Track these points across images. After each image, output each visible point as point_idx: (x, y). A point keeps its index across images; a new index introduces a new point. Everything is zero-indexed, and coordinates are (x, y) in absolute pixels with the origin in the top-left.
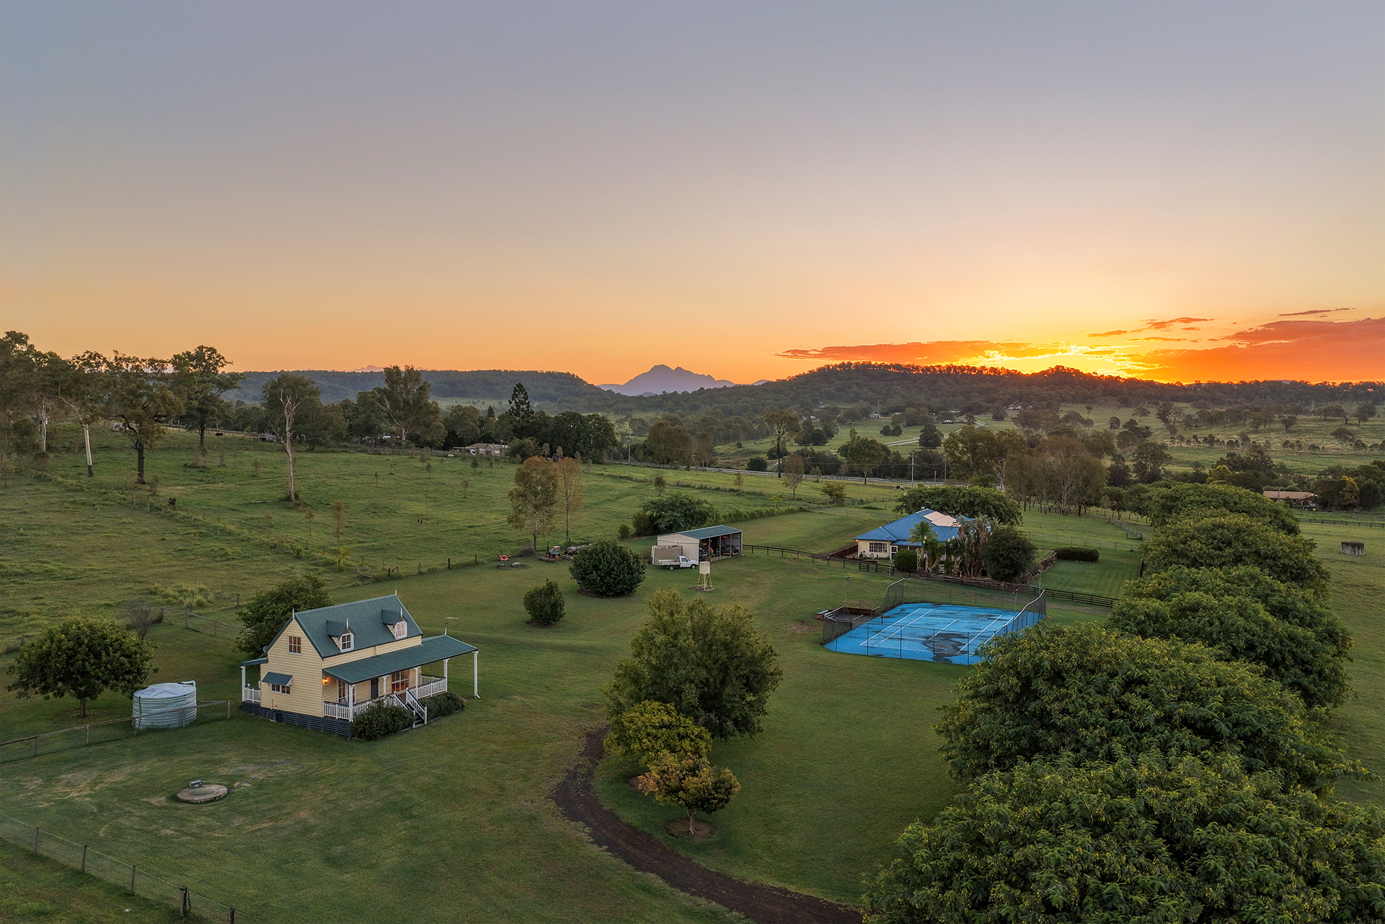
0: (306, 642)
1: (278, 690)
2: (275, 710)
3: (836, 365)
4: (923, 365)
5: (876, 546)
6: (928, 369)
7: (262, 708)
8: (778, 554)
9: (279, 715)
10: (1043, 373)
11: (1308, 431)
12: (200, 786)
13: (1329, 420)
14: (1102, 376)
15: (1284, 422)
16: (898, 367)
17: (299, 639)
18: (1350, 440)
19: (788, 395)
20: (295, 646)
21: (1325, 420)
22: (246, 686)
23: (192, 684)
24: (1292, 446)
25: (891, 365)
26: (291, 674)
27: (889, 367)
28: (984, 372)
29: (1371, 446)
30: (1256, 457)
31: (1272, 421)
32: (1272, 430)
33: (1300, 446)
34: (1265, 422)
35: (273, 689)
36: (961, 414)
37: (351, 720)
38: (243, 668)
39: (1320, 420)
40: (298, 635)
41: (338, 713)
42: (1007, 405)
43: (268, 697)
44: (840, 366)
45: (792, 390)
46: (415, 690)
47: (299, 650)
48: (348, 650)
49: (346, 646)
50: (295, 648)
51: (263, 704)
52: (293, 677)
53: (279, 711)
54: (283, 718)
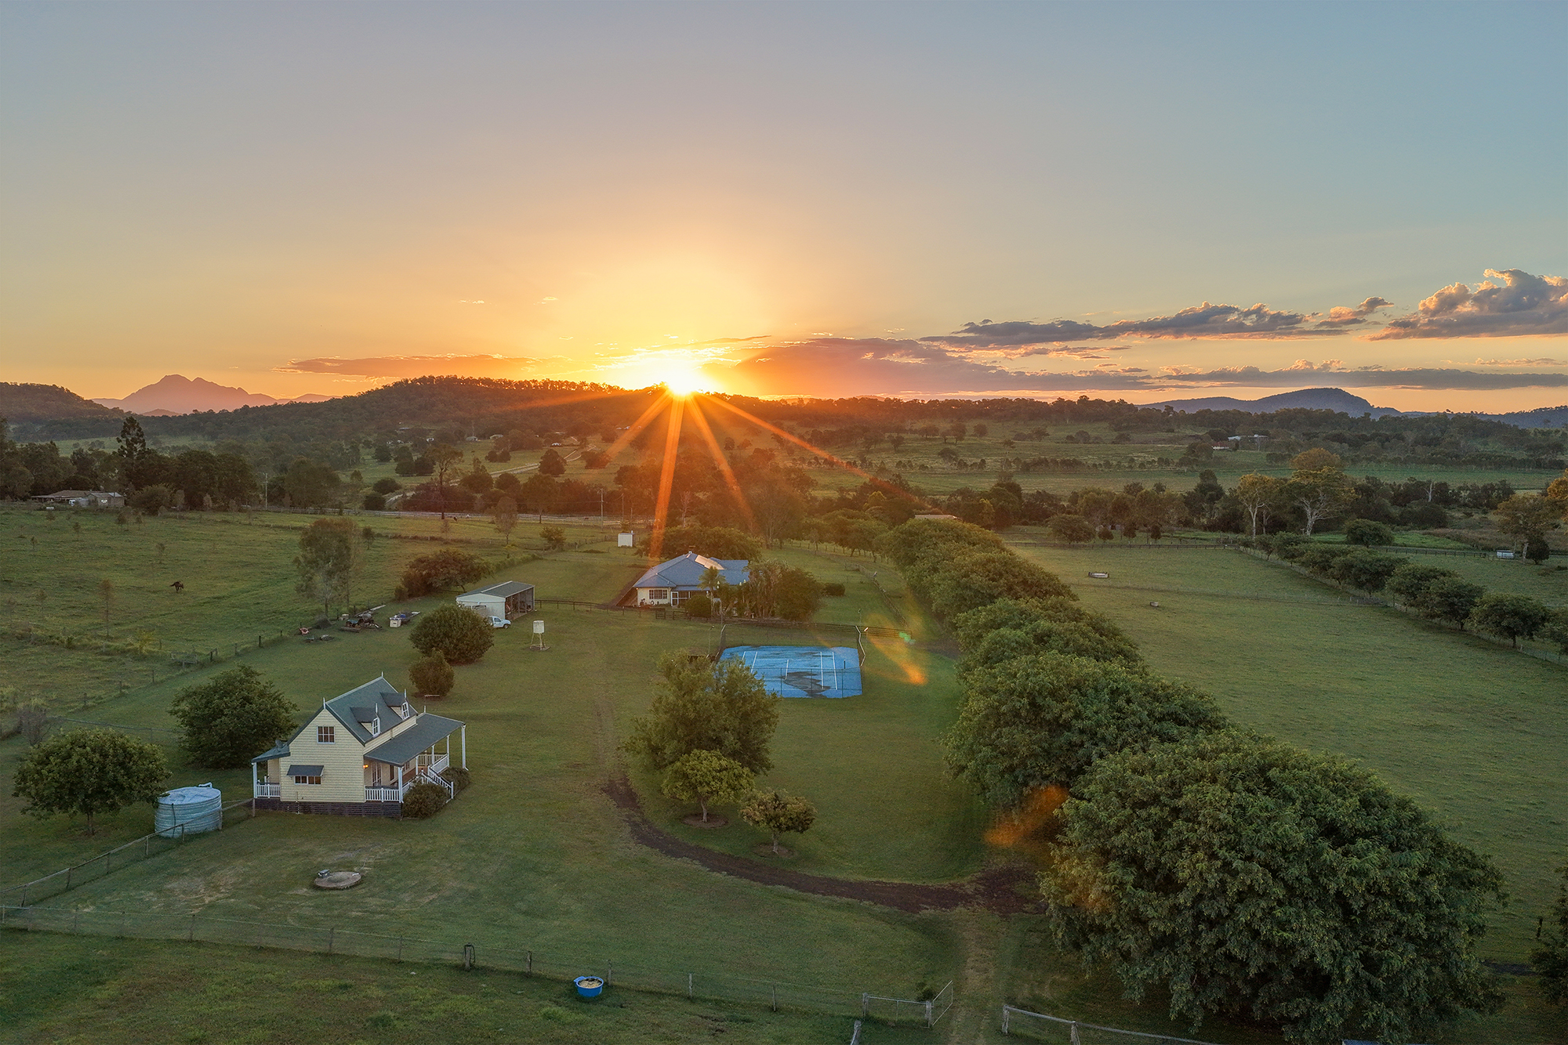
0: (341, 732)
1: (304, 781)
2: (300, 803)
4: (515, 379)
5: (657, 593)
6: (521, 384)
7: (282, 803)
8: (569, 607)
9: (306, 807)
10: (647, 389)
11: (915, 451)
13: (930, 439)
15: (893, 441)
17: (332, 728)
18: (954, 460)
20: (326, 735)
21: (927, 439)
22: (259, 783)
23: (209, 786)
24: (904, 466)
25: (480, 380)
26: (322, 764)
28: (585, 388)
29: (971, 465)
30: (895, 481)
31: (882, 441)
32: (883, 450)
33: (911, 466)
34: (876, 442)
35: (298, 781)
36: (568, 436)
37: (401, 801)
38: (255, 765)
39: (922, 440)
40: (329, 724)
41: (383, 795)
42: (614, 424)
43: (290, 791)
45: (365, 408)
46: (433, 768)
47: (332, 740)
48: (377, 734)
49: (376, 731)
50: (326, 737)
51: (284, 798)
52: (325, 767)
53: (306, 803)
54: (311, 810)
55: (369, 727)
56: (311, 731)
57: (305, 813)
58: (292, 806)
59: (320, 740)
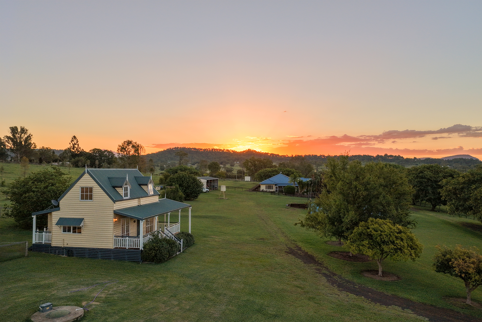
0: (98, 191)
1: (69, 231)
2: (65, 248)
3: (173, 148)
4: (203, 148)
5: (269, 187)
6: (205, 150)
7: (53, 247)
9: (70, 251)
10: (244, 151)
12: (51, 309)
14: (263, 152)
16: (195, 149)
17: (91, 189)
19: (156, 158)
20: (87, 194)
22: (36, 232)
25: (193, 148)
26: (82, 217)
27: (192, 149)
28: (224, 151)
35: (65, 231)
37: (141, 248)
38: (34, 217)
40: (89, 185)
41: (128, 244)
42: (234, 161)
43: (58, 238)
44: (174, 148)
45: (158, 156)
46: (169, 229)
47: (91, 198)
48: (126, 198)
49: (126, 195)
50: (87, 196)
51: (54, 244)
52: (84, 219)
53: (70, 248)
54: (73, 253)
55: (121, 191)
56: (76, 191)
57: (69, 256)
58: (59, 251)
59: (82, 198)
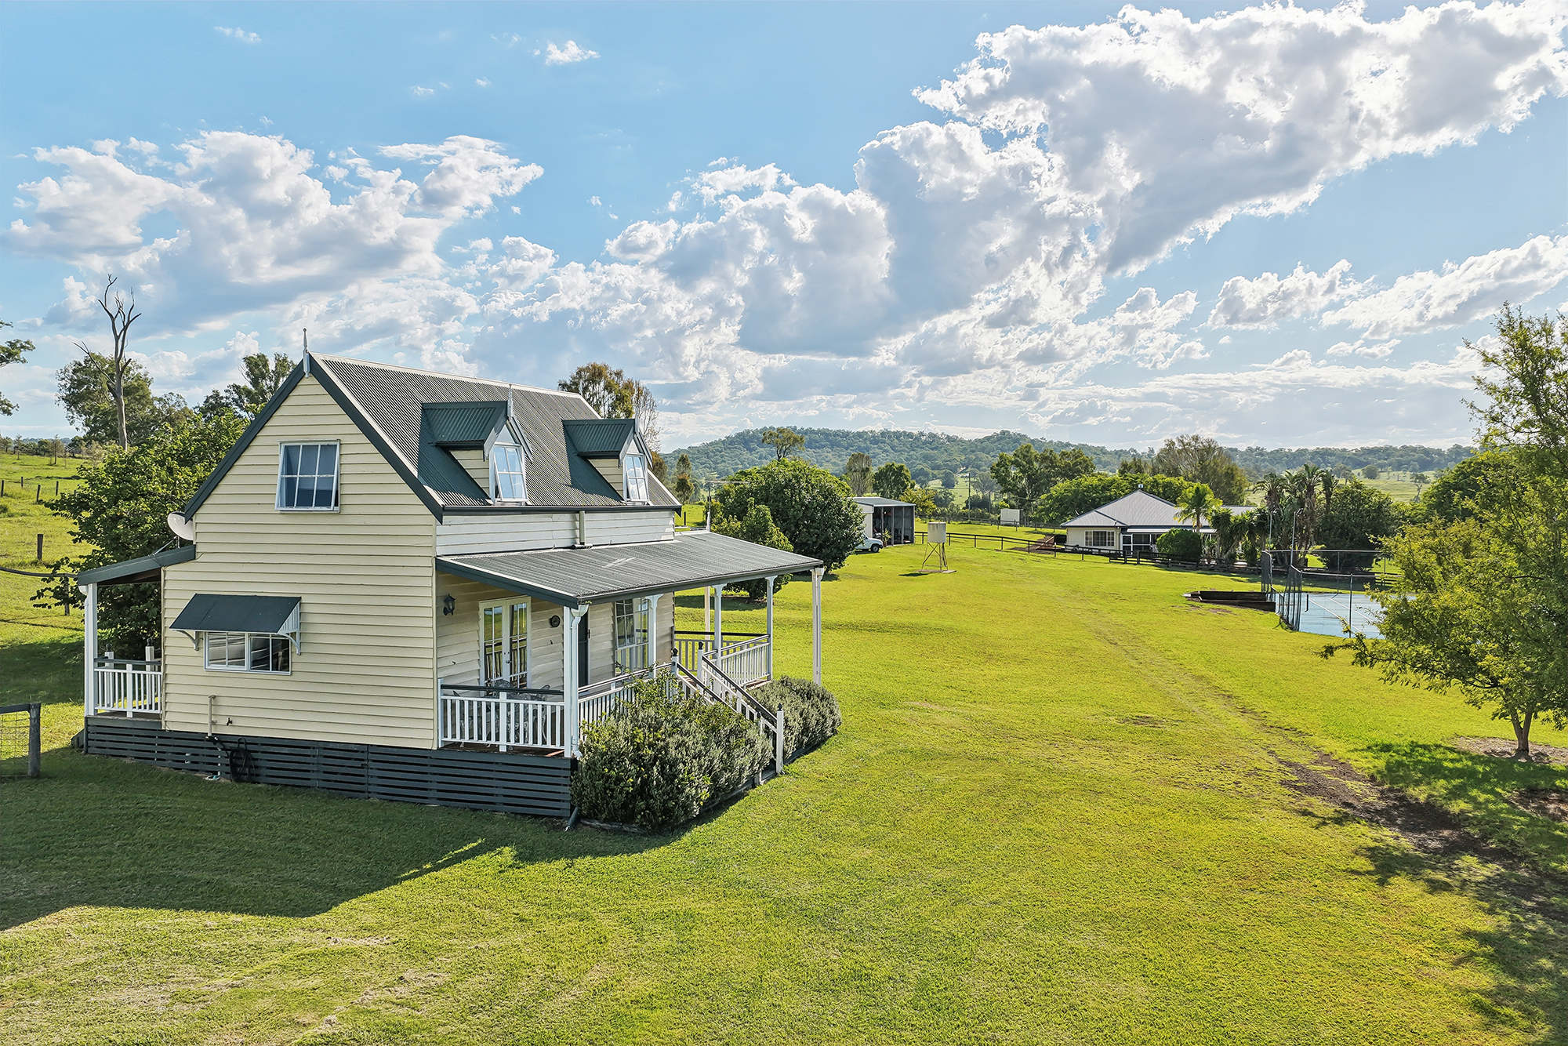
1: (240, 658)
2: (222, 740)
5: (1097, 536)
10: (987, 439)
20: (309, 481)
22: (99, 662)
28: (923, 437)
35: (219, 657)
37: (571, 748)
40: (321, 435)
41: (505, 726)
43: (193, 693)
51: (174, 721)
52: (303, 601)
53: (241, 739)
54: (257, 767)
55: (477, 467)
56: (261, 464)
57: (237, 777)
58: (197, 755)
59: (288, 499)
